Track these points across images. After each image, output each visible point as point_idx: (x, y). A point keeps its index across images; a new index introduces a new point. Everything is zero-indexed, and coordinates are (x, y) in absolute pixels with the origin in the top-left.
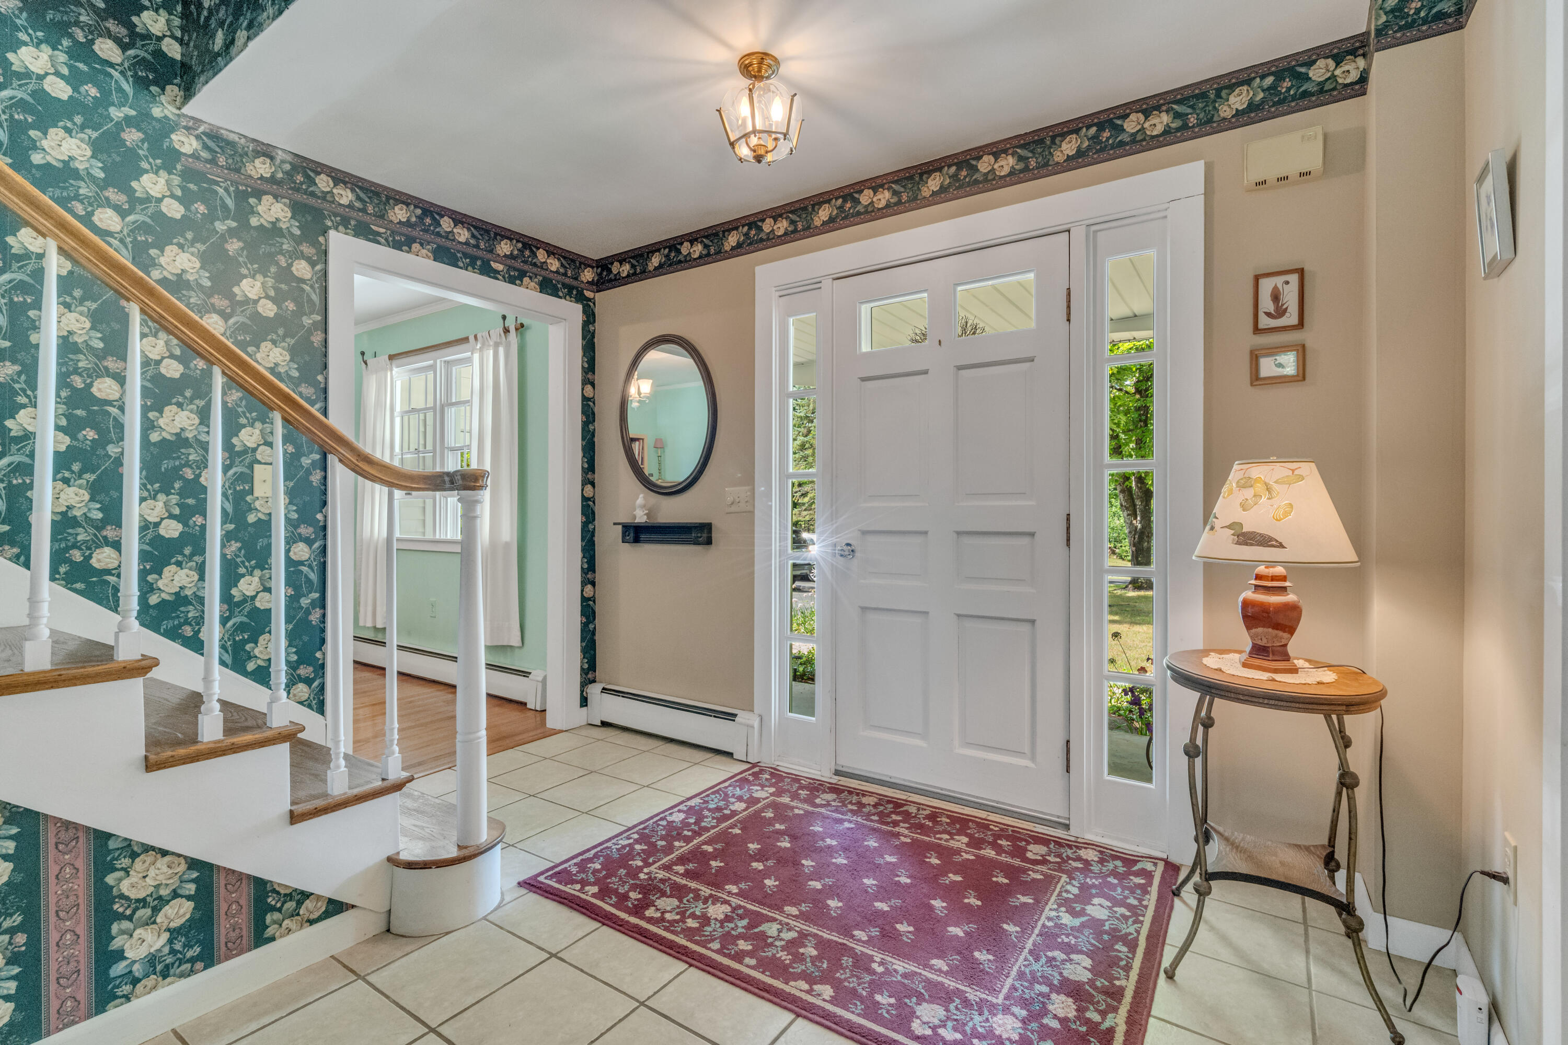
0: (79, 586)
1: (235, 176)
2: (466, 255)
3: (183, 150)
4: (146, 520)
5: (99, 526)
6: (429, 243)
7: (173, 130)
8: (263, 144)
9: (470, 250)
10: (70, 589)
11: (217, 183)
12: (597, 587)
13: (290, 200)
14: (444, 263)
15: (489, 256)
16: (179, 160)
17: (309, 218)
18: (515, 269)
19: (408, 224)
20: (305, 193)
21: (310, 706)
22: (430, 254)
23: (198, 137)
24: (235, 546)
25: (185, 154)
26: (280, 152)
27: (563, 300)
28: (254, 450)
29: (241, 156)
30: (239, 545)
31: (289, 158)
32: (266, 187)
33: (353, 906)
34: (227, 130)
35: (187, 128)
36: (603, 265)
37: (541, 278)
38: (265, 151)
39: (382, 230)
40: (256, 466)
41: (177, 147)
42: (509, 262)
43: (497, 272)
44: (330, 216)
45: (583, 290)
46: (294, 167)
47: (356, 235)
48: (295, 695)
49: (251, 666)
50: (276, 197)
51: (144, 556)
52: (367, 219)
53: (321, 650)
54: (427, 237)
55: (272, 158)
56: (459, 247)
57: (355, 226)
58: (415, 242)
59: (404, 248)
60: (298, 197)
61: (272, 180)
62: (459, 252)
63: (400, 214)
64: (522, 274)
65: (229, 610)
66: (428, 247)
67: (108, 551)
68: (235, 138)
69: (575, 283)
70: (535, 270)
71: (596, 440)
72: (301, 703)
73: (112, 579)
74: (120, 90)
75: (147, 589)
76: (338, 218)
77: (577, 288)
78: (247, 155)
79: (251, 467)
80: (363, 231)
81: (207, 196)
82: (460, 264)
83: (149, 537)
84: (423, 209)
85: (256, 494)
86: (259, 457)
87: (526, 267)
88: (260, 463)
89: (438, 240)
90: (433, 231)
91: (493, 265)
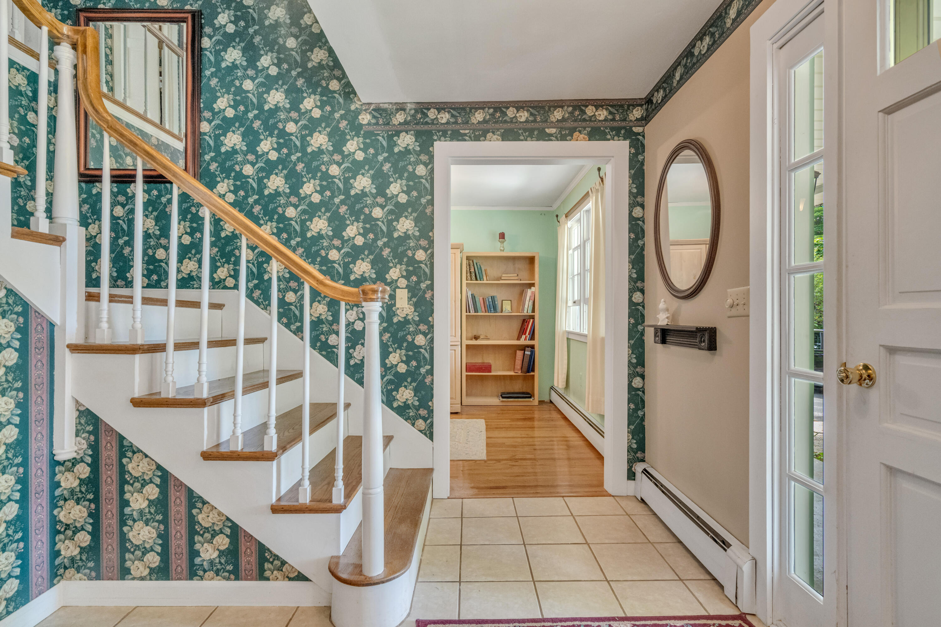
0: (324, 353)
1: (387, 128)
2: (525, 130)
3: (364, 123)
4: (349, 321)
5: (331, 324)
6: (498, 130)
7: (359, 114)
8: (400, 103)
9: (529, 126)
10: (321, 354)
11: (378, 135)
12: (645, 380)
13: (414, 131)
14: (510, 140)
15: (544, 125)
16: (362, 129)
17: (424, 138)
18: (565, 129)
19: (485, 121)
20: (422, 124)
21: (425, 434)
22: (499, 137)
23: (370, 113)
24: (387, 335)
25: (365, 125)
26: (409, 105)
27: (611, 142)
28: (397, 281)
29: (390, 115)
30: (389, 335)
31: (413, 106)
32: (403, 128)
33: (311, 581)
34: (383, 103)
35: (365, 110)
36: (649, 100)
37: (589, 129)
38: (401, 108)
39: (467, 131)
40: (397, 290)
41: (361, 122)
42: (560, 125)
43: (551, 135)
44: (436, 133)
45: (631, 127)
46: (416, 111)
47: (452, 139)
48: (417, 426)
49: (395, 405)
50: (407, 132)
51: (348, 339)
52: (458, 127)
53: (431, 401)
54: (497, 126)
55: (404, 110)
56: (521, 125)
57: (451, 134)
58: (489, 132)
59: (481, 139)
60: (418, 128)
61: (406, 123)
62: (520, 129)
63: (479, 116)
64: (572, 131)
65: (385, 371)
66: (499, 133)
67: (334, 336)
68: (386, 106)
69: (623, 124)
70: (584, 124)
71: (645, 253)
72: (421, 431)
73: (335, 350)
74: (339, 103)
75: (349, 357)
76: (441, 133)
77: (624, 128)
78: (392, 113)
79: (395, 291)
80: (457, 136)
81: (374, 144)
82: (522, 138)
83: (350, 329)
84: (494, 108)
85: (397, 306)
86: (399, 285)
87: (576, 124)
88: (399, 288)
89: (505, 126)
90: (501, 121)
91: (547, 130)
